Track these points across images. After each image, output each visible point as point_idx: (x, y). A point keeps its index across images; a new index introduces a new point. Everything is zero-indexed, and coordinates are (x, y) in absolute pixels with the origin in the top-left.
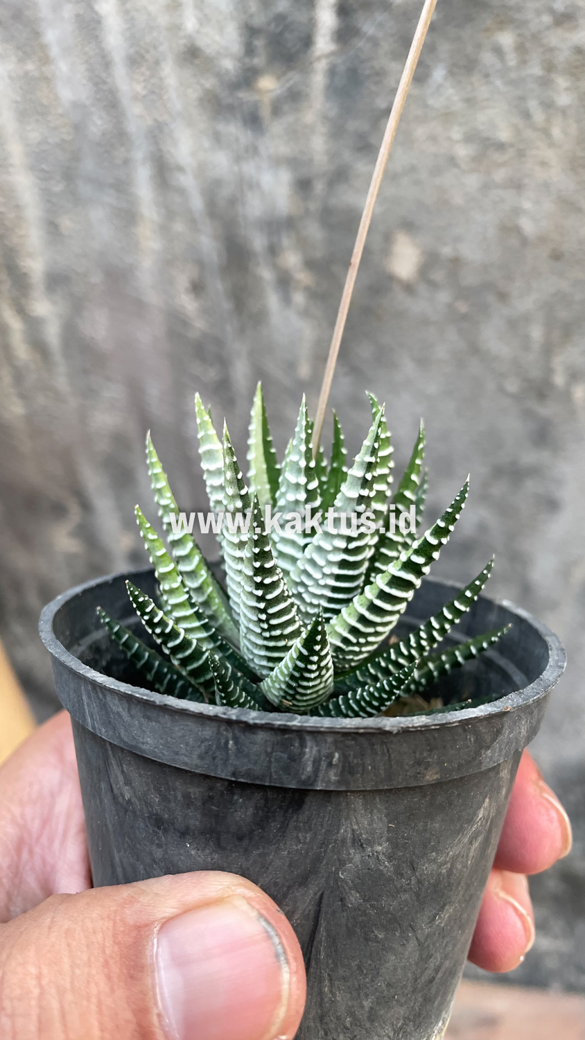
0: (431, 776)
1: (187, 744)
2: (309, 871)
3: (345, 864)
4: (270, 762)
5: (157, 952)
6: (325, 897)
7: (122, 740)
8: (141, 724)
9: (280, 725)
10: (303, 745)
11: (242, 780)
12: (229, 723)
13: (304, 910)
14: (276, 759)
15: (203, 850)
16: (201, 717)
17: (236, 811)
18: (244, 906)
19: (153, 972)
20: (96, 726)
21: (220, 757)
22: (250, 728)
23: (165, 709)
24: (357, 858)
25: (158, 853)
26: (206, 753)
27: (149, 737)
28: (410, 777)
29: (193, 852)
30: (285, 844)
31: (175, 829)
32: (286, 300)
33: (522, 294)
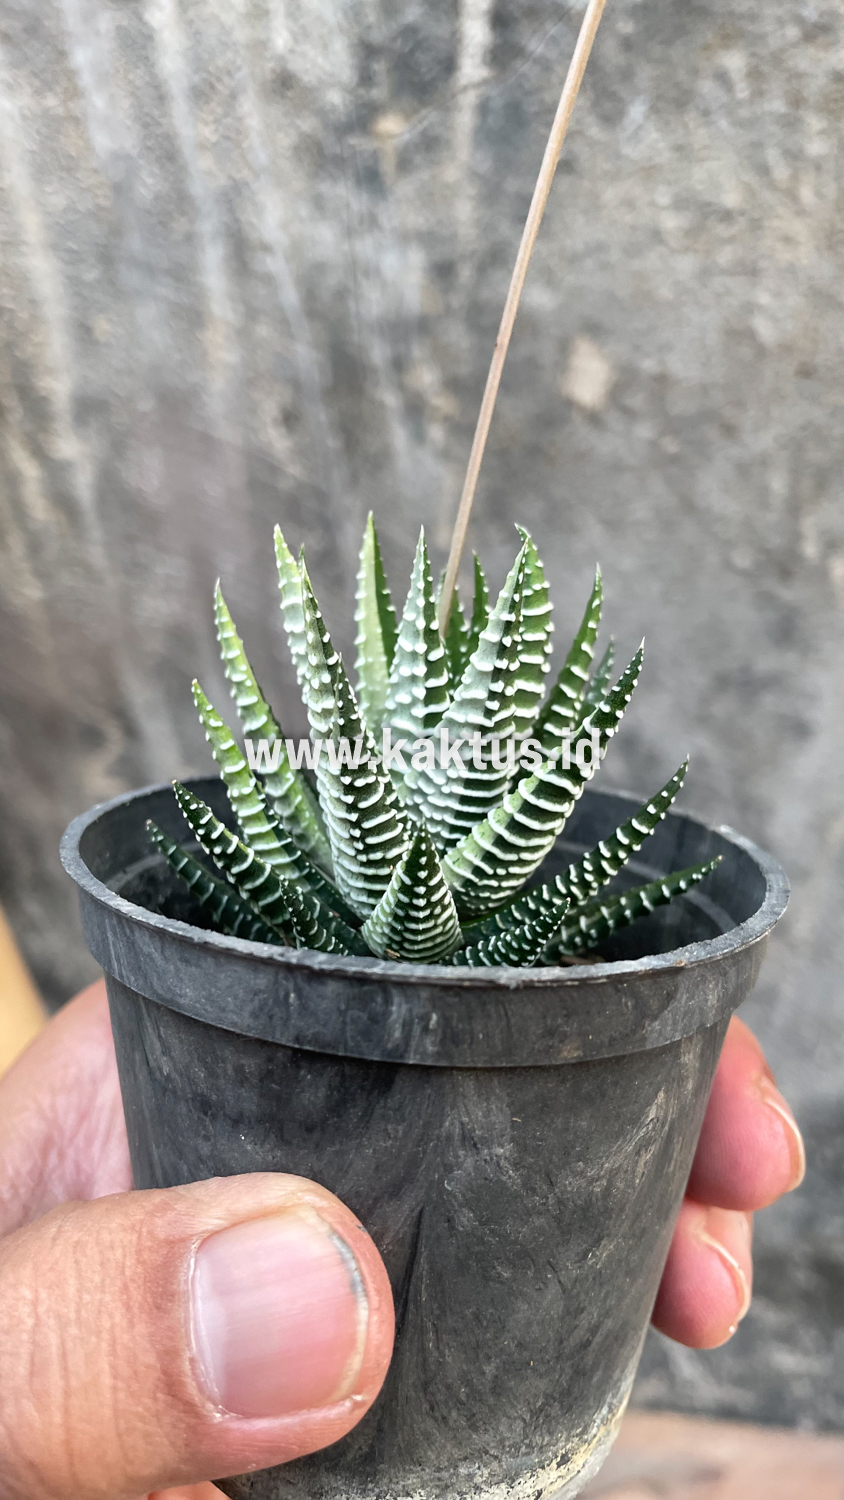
0: (570, 1053)
1: (236, 997)
2: (403, 1177)
3: (451, 1171)
4: (344, 1023)
5: (193, 1277)
6: (426, 1215)
7: (155, 992)
8: (178, 970)
9: (355, 973)
10: (388, 1002)
11: (308, 1048)
12: (289, 968)
13: (398, 1233)
14: (352, 1020)
15: (262, 1145)
16: (251, 960)
17: (303, 1091)
18: (312, 1218)
19: (187, 1302)
20: (124, 972)
21: (279, 1015)
22: (318, 976)
23: (205, 947)
24: (469, 1163)
25: (205, 1149)
26: (261, 1009)
27: (188, 987)
28: (539, 1051)
29: (249, 1148)
30: (370, 1138)
31: (225, 1115)
32: (418, 436)
33: (758, 427)
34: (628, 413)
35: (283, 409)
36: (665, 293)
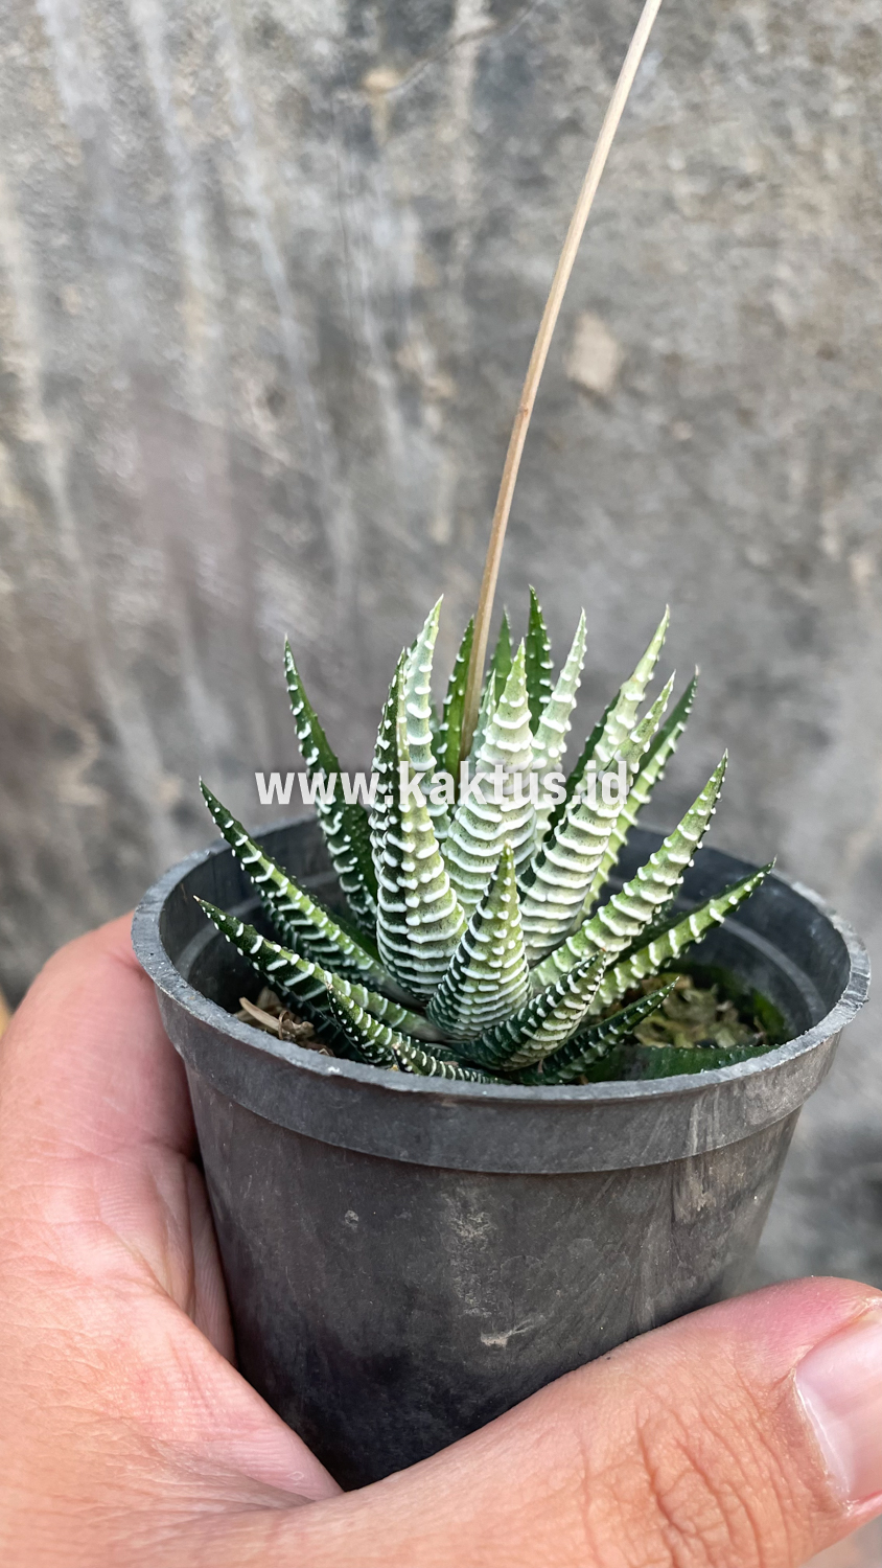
32: (413, 420)
33: (776, 413)
34: (638, 396)
35: (267, 389)
36: (679, 266)
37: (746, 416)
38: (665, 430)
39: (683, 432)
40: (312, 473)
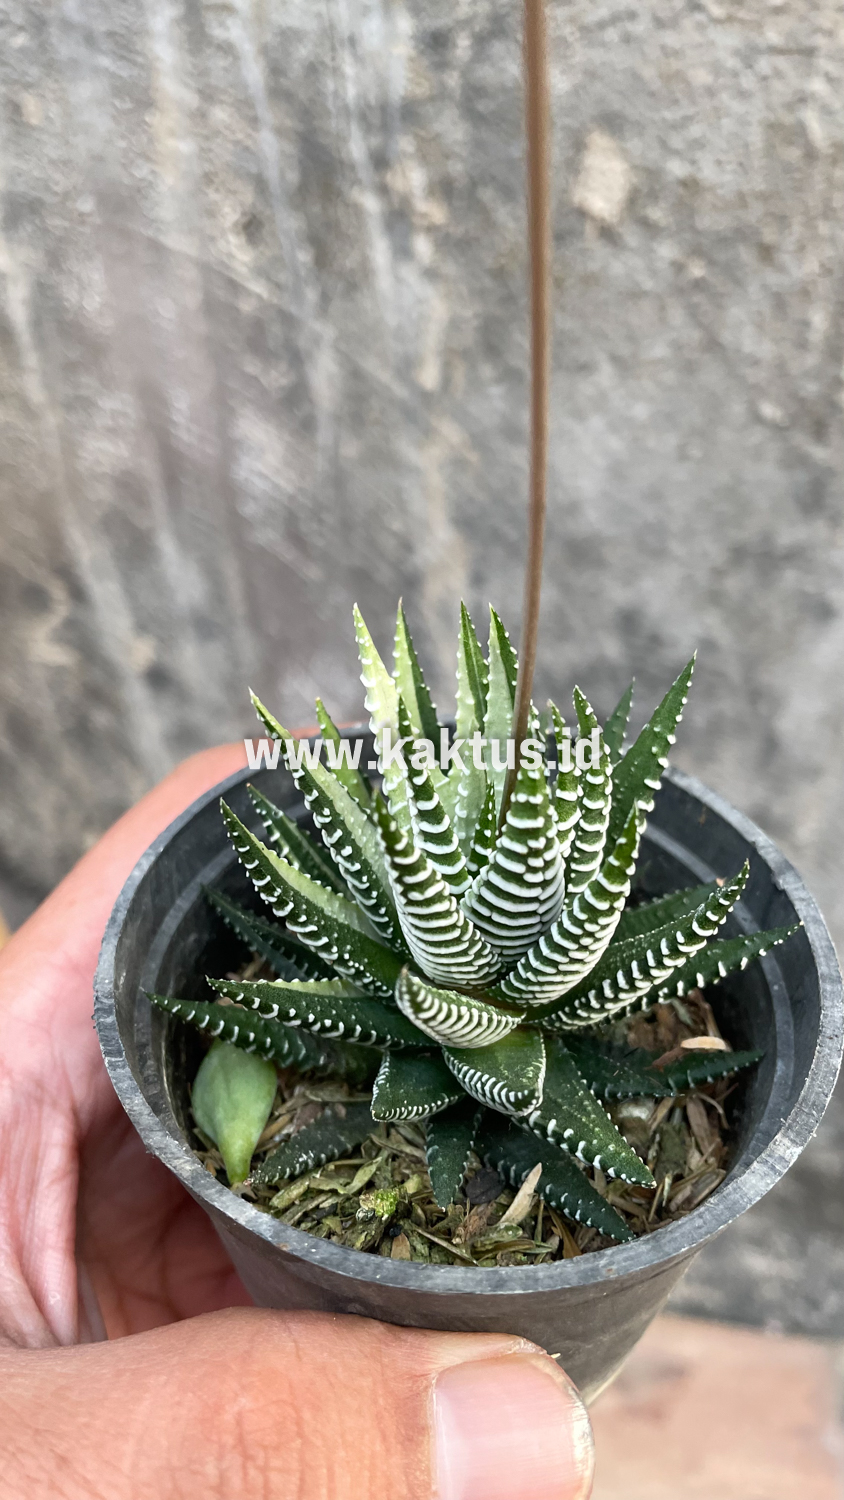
32: (402, 250)
33: (801, 248)
34: (650, 228)
35: (244, 214)
36: (701, 77)
37: (767, 253)
38: (678, 267)
39: (697, 270)
40: (293, 309)
